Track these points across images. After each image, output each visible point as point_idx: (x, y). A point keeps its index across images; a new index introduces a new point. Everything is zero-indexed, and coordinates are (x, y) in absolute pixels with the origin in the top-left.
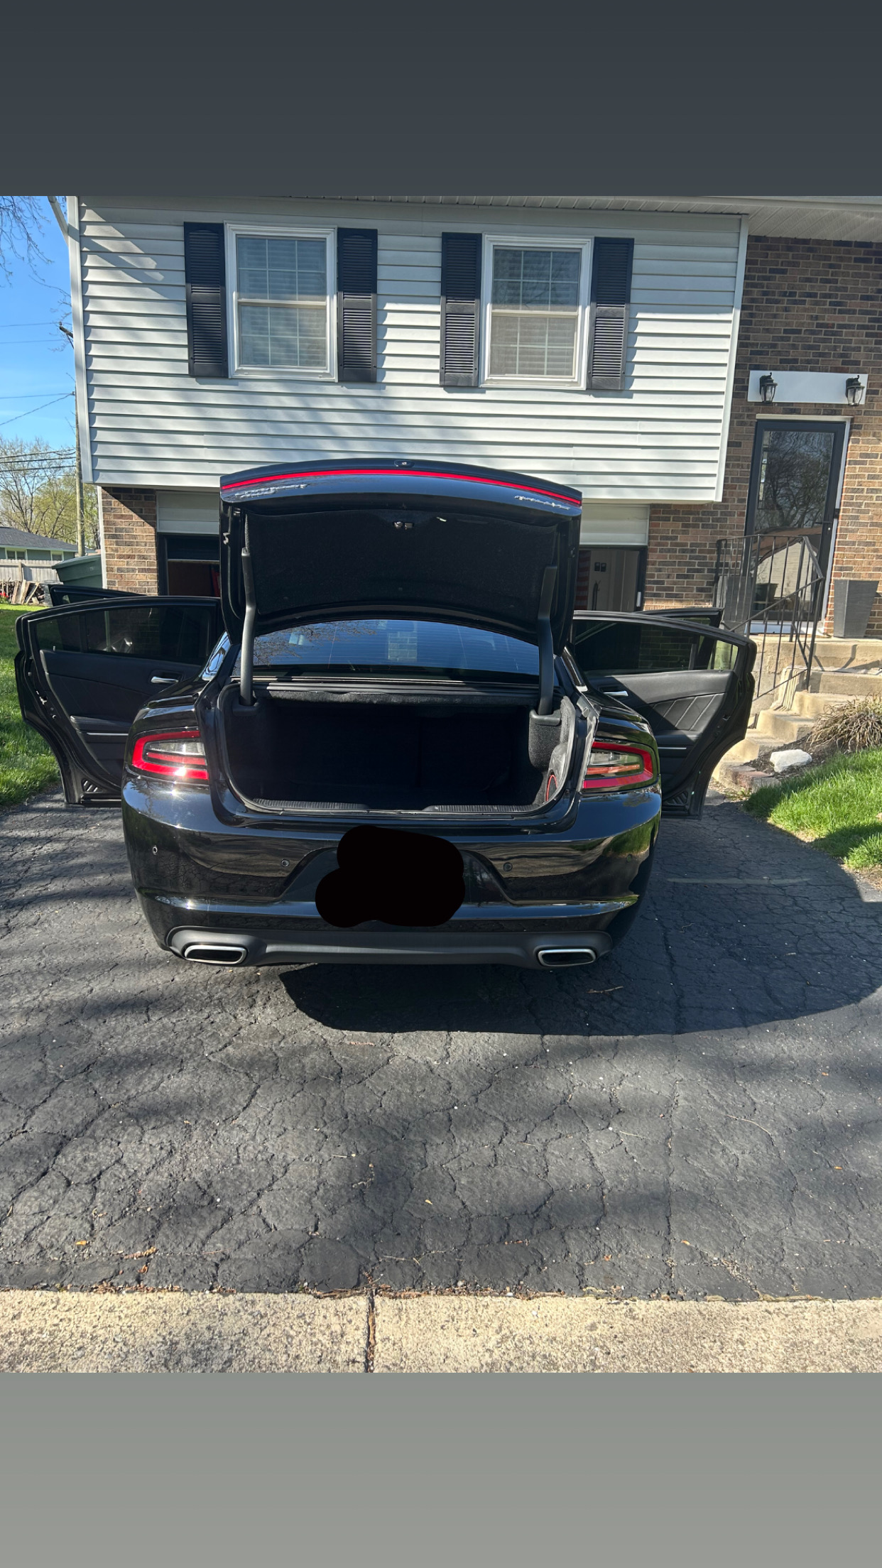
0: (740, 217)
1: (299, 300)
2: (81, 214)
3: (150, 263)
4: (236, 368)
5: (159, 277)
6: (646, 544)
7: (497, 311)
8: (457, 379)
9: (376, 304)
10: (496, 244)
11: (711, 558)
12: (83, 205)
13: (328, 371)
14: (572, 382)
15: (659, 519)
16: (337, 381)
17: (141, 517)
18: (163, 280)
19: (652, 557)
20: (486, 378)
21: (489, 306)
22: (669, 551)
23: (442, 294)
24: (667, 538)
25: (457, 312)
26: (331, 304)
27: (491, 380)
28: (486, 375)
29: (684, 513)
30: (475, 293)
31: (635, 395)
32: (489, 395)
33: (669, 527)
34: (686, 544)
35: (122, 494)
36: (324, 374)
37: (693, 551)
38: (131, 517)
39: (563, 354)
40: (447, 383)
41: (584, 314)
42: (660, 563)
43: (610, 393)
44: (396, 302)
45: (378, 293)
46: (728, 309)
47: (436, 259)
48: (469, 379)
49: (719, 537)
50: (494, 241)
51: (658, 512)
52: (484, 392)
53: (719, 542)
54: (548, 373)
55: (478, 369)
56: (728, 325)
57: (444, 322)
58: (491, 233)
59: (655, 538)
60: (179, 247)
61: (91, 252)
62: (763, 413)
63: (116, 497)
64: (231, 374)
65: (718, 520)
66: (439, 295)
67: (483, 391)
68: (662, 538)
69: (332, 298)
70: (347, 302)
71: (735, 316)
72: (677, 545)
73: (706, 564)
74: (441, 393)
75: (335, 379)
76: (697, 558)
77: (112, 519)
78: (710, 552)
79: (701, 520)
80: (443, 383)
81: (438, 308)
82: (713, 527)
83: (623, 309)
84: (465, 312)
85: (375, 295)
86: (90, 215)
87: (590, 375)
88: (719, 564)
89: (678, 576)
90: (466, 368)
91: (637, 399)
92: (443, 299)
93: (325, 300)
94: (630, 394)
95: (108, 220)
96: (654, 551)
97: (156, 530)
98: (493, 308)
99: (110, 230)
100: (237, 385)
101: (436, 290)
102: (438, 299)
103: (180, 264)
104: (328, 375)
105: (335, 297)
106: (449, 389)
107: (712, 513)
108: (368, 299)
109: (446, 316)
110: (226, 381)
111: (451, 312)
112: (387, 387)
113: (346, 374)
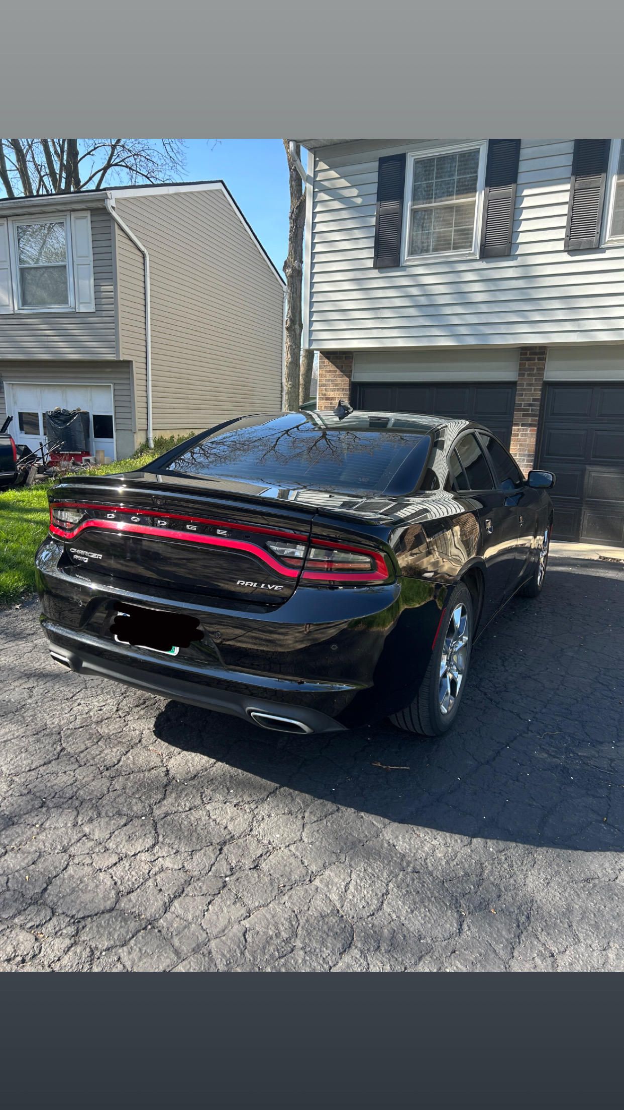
1: (456, 199)
2: (315, 166)
3: (355, 192)
4: (406, 258)
5: (359, 201)
7: (620, 181)
8: (580, 243)
9: (515, 192)
12: (317, 159)
13: (472, 252)
16: (478, 258)
17: (342, 371)
18: (362, 203)
20: (607, 239)
21: (615, 178)
23: (573, 174)
25: (584, 187)
26: (479, 199)
27: (612, 240)
28: (608, 236)
30: (603, 169)
32: (608, 254)
35: (331, 356)
36: (470, 254)
38: (335, 371)
40: (570, 248)
44: (530, 188)
45: (518, 183)
48: (591, 241)
52: (605, 252)
55: (600, 232)
57: (572, 197)
60: (375, 177)
61: (320, 191)
63: (327, 358)
64: (403, 263)
66: (569, 175)
67: (603, 251)
69: (480, 193)
70: (492, 195)
74: (566, 257)
75: (478, 257)
77: (324, 373)
80: (566, 249)
81: (568, 187)
84: (591, 187)
85: (516, 185)
86: (322, 166)
90: (588, 233)
92: (573, 178)
93: (475, 196)
95: (332, 167)
97: (350, 380)
98: (618, 179)
99: (333, 174)
100: (405, 270)
102: (568, 179)
103: (374, 188)
104: (473, 254)
105: (483, 192)
106: (571, 253)
108: (508, 190)
109: (574, 193)
110: (399, 269)
111: (579, 188)
112: (519, 258)
113: (486, 253)
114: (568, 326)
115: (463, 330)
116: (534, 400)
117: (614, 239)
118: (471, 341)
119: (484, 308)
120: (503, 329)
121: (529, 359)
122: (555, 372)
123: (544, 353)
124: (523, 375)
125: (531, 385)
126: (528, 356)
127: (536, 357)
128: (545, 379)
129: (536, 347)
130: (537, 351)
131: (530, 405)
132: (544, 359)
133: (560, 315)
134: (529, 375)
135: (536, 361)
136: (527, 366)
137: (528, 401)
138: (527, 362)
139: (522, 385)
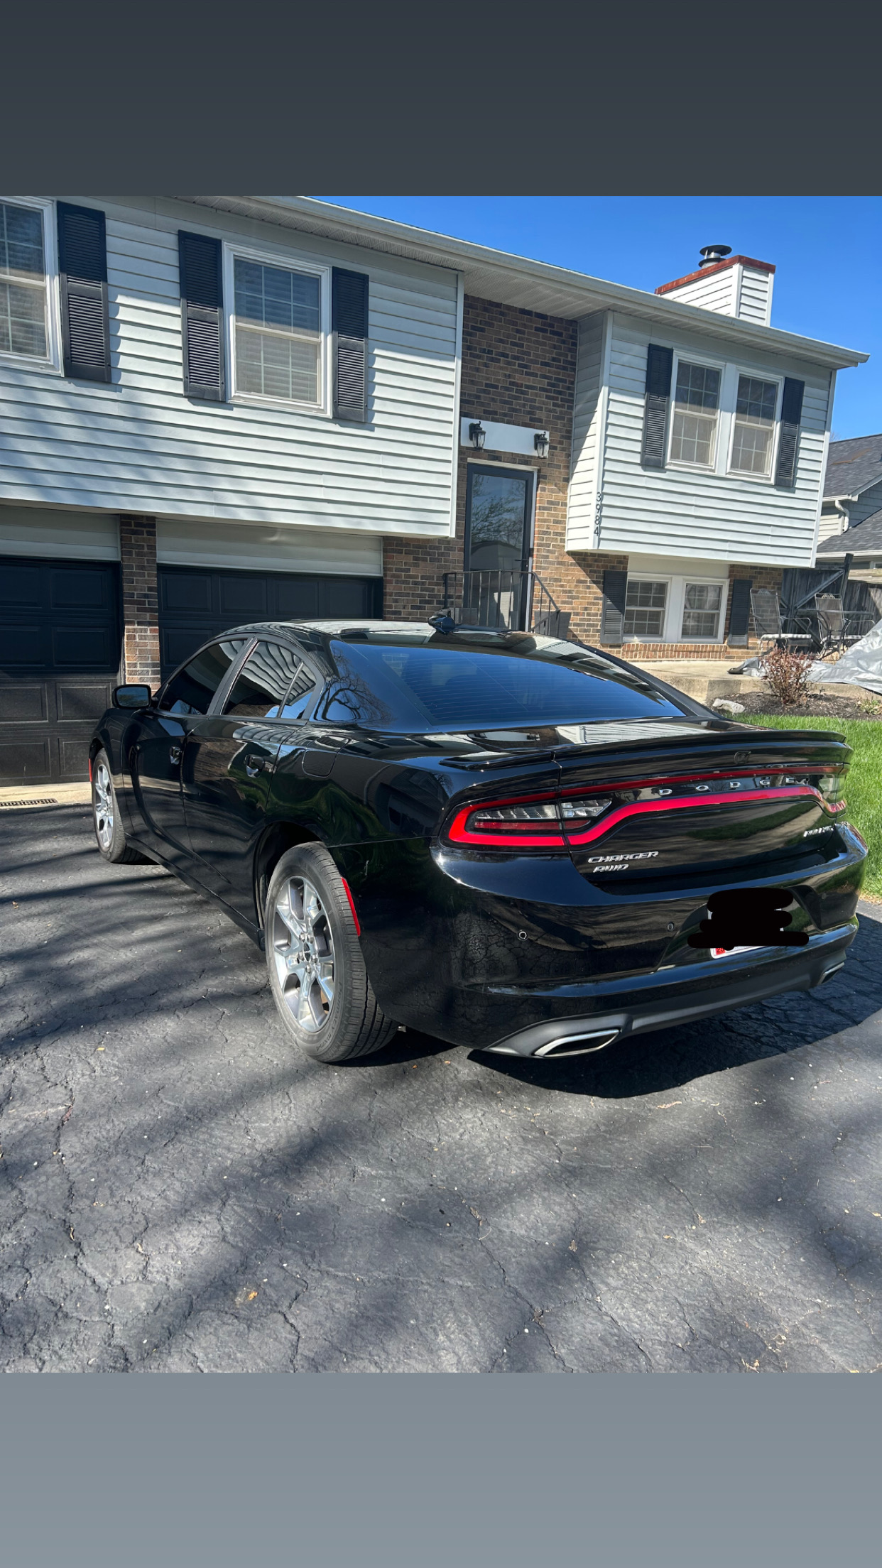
0: (456, 272)
1: (13, 273)
6: (381, 575)
7: (240, 324)
8: (202, 391)
9: (106, 293)
10: (236, 254)
11: (439, 591)
13: (51, 363)
14: (319, 409)
15: (394, 551)
16: (63, 376)
19: (390, 588)
20: (233, 393)
21: (232, 318)
22: (403, 582)
23: (181, 296)
24: (402, 570)
25: (198, 318)
26: (52, 286)
27: (239, 396)
28: (233, 390)
29: (415, 546)
30: (216, 300)
31: (376, 428)
32: (236, 412)
33: (402, 560)
34: (417, 577)
36: (47, 366)
37: (423, 583)
39: (305, 379)
40: (191, 394)
41: (326, 342)
42: (397, 594)
43: (352, 424)
44: (127, 295)
45: (110, 281)
46: (451, 358)
47: (173, 257)
48: (215, 393)
49: (444, 571)
50: (234, 251)
51: (390, 544)
52: (232, 409)
53: (446, 575)
54: (294, 397)
55: (225, 383)
56: (451, 371)
57: (185, 326)
58: (231, 240)
59: (391, 570)
62: (472, 457)
65: (442, 554)
66: (178, 297)
68: (397, 570)
69: (52, 278)
70: (72, 286)
71: (457, 364)
72: (410, 577)
73: (435, 596)
74: (186, 404)
75: (61, 372)
76: (426, 590)
78: (437, 584)
79: (429, 554)
80: (187, 394)
81: (178, 311)
82: (439, 560)
83: (362, 342)
84: (207, 319)
85: (105, 284)
87: (336, 404)
88: (447, 596)
89: (413, 607)
90: (211, 381)
91: (378, 433)
92: (183, 301)
93: (44, 280)
94: (372, 427)
96: (391, 582)
98: (237, 321)
101: (175, 291)
102: (177, 301)
104: (52, 367)
105: (57, 278)
106: (193, 400)
107: (438, 548)
108: (97, 288)
109: (188, 320)
111: (192, 317)
112: (124, 390)
113: (74, 370)
114: (199, 496)
115: (51, 480)
116: (150, 589)
117: (242, 395)
118: (68, 499)
119: (80, 452)
120: (115, 488)
121: (135, 533)
122: (170, 552)
123: (154, 526)
124: (130, 553)
125: (143, 568)
126: (133, 527)
127: (145, 530)
128: (158, 562)
129: (142, 517)
130: (145, 521)
131: (146, 596)
132: (153, 534)
133: (189, 480)
134: (138, 554)
135: (145, 536)
136: (133, 542)
137: (141, 590)
138: (133, 536)
139: (131, 567)
